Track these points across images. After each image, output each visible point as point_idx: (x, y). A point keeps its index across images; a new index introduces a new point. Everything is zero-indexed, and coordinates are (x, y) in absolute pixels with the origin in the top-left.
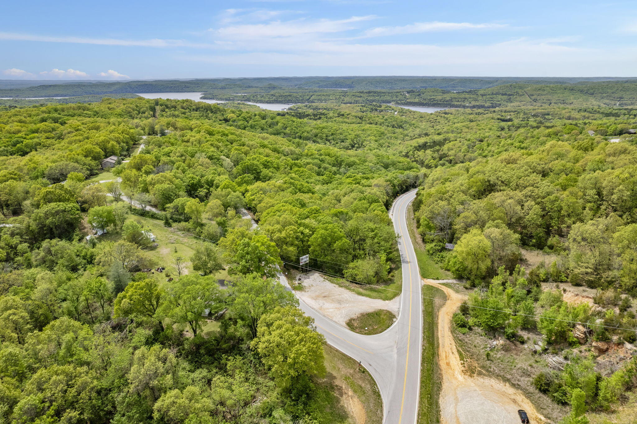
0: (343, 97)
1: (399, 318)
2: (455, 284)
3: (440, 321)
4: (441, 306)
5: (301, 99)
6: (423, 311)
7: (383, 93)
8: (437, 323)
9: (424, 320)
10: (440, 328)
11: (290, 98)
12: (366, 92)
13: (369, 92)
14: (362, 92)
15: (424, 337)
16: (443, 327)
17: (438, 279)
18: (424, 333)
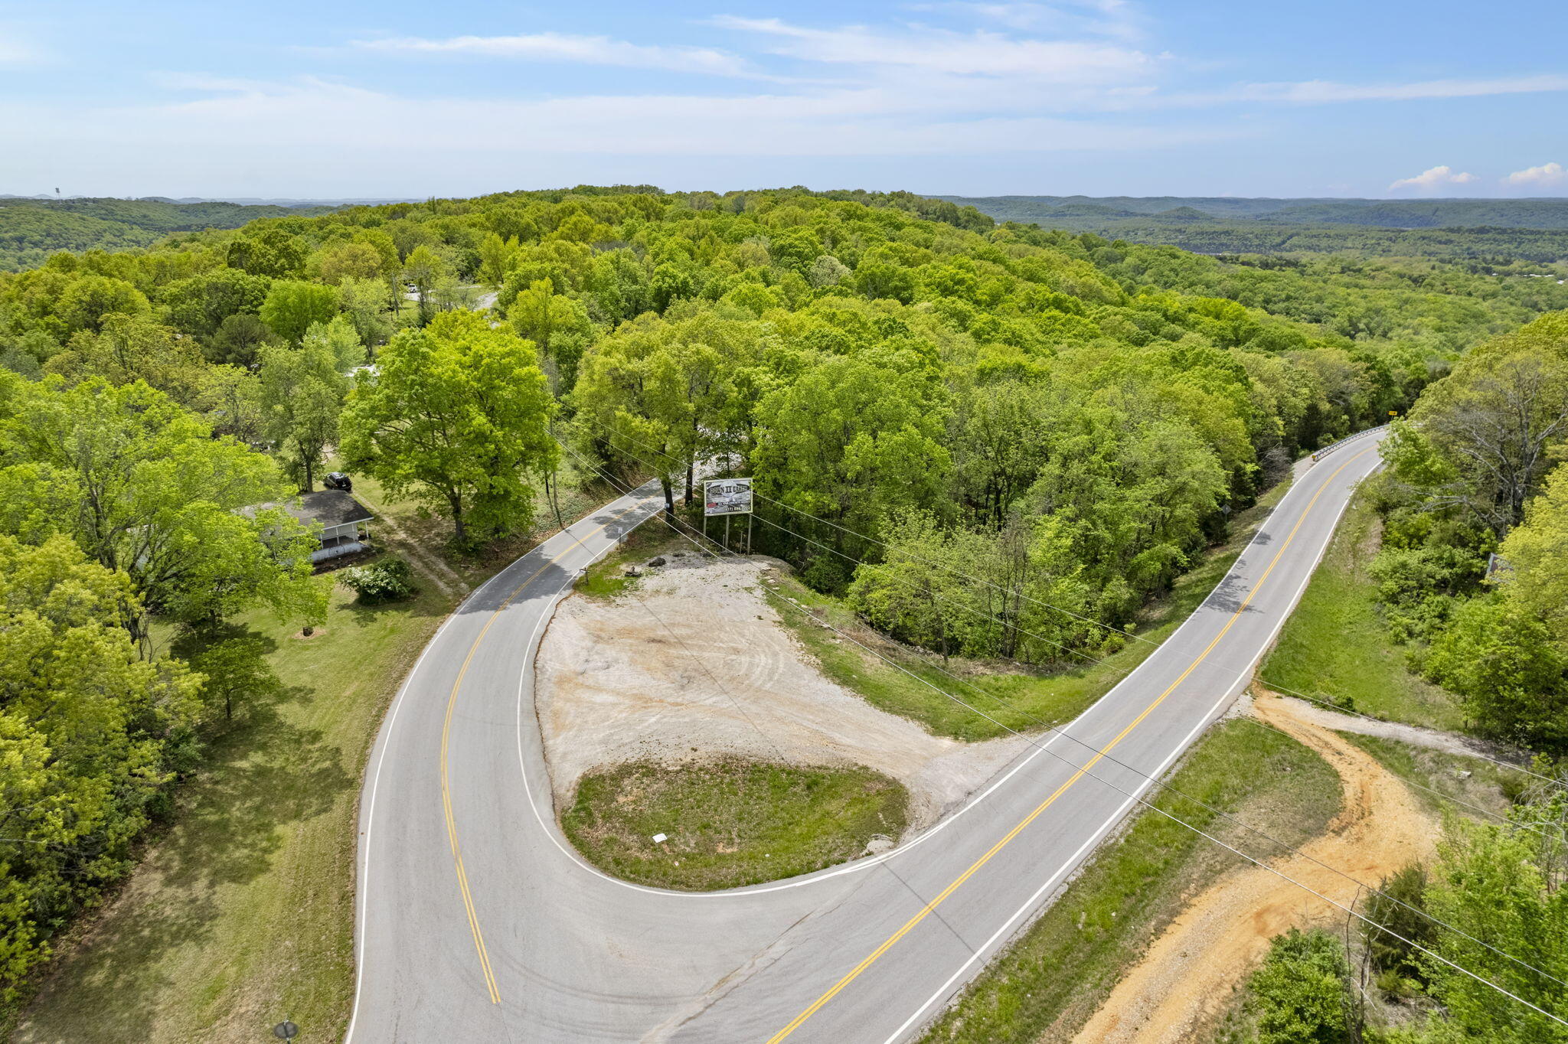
0: (1387, 243)
1: (911, 842)
2: (1442, 760)
3: (1162, 950)
4: (1253, 855)
5: (1256, 242)
6: (1104, 851)
7: (1532, 233)
8: (1133, 958)
9: (1060, 906)
10: (1123, 997)
11: (1224, 239)
12: (1471, 231)
13: (1482, 231)
14: (1459, 230)
15: (948, 1017)
16: (1149, 1007)
17: (1347, 707)
18: (977, 990)
